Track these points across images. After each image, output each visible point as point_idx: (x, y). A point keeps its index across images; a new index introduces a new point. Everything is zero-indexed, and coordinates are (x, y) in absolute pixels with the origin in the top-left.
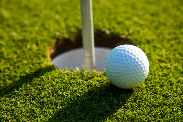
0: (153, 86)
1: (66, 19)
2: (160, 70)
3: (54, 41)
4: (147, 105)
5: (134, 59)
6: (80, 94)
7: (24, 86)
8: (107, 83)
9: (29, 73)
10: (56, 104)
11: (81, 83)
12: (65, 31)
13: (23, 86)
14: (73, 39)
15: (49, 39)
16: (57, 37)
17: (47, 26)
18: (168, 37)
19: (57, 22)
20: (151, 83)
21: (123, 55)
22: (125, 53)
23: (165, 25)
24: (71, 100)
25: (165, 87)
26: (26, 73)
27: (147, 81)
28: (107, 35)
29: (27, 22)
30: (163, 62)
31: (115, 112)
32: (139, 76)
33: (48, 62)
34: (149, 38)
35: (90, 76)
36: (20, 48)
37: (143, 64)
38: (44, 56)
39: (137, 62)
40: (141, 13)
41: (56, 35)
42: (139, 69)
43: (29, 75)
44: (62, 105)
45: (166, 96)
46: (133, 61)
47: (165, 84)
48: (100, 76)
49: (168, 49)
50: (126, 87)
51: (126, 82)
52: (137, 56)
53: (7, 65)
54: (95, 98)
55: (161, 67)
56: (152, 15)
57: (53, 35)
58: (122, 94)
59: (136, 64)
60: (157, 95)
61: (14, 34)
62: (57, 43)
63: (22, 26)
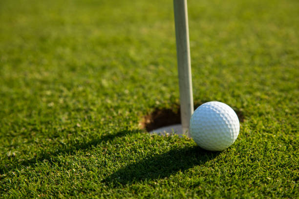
5: (219, 114)
8: (194, 146)
9: (112, 134)
11: (165, 144)
12: (167, 102)
13: (102, 143)
14: (175, 110)
22: (209, 108)
31: (191, 168)
32: (223, 134)
37: (228, 121)
39: (222, 118)
42: (223, 126)
51: (209, 140)
52: (222, 112)
63: (121, 95)
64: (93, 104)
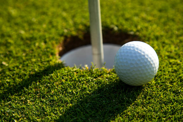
0: (163, 83)
1: (73, 17)
2: (170, 66)
3: (62, 38)
4: (158, 102)
6: (90, 91)
7: (34, 84)
8: (116, 80)
9: (39, 71)
10: (66, 102)
11: (91, 80)
12: (73, 29)
13: (32, 84)
14: (81, 37)
15: (57, 37)
16: (65, 34)
17: (55, 24)
18: (177, 32)
19: (64, 19)
20: (161, 79)
21: (133, 52)
22: (134, 50)
23: (173, 20)
24: (81, 98)
25: (175, 84)
26: (35, 71)
27: (156, 78)
28: (115, 32)
29: (34, 20)
30: (172, 58)
31: (125, 109)
32: (149, 73)
33: (57, 60)
34: (157, 34)
35: (100, 73)
36: (29, 46)
37: (152, 61)
38: (52, 54)
40: (149, 8)
41: (64, 32)
42: (148, 66)
43: (38, 73)
44: (71, 103)
45: (176, 93)
46: (143, 57)
47: (175, 80)
48: (109, 73)
49: (177, 45)
50: (135, 84)
51: (136, 79)
52: (146, 53)
53: (16, 64)
54: (105, 96)
55: (170, 63)
56: (160, 11)
57: (61, 32)
58: (131, 91)
59: (145, 60)
60: (167, 91)
61: (23, 32)
62: (65, 41)
63: (30, 24)
64: (10, 36)
